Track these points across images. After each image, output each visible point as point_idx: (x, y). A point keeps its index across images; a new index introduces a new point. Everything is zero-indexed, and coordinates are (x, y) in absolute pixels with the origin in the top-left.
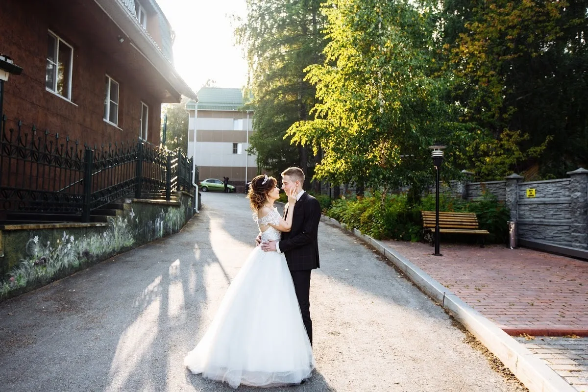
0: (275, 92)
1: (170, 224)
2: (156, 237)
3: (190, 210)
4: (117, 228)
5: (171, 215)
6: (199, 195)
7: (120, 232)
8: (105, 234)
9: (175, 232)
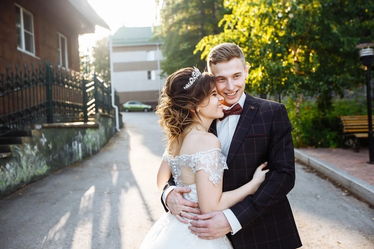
0: (180, 23)
1: (90, 146)
2: (74, 160)
3: (111, 129)
4: (25, 158)
5: (90, 137)
6: (120, 116)
7: (29, 160)
8: (8, 166)
9: (95, 153)
